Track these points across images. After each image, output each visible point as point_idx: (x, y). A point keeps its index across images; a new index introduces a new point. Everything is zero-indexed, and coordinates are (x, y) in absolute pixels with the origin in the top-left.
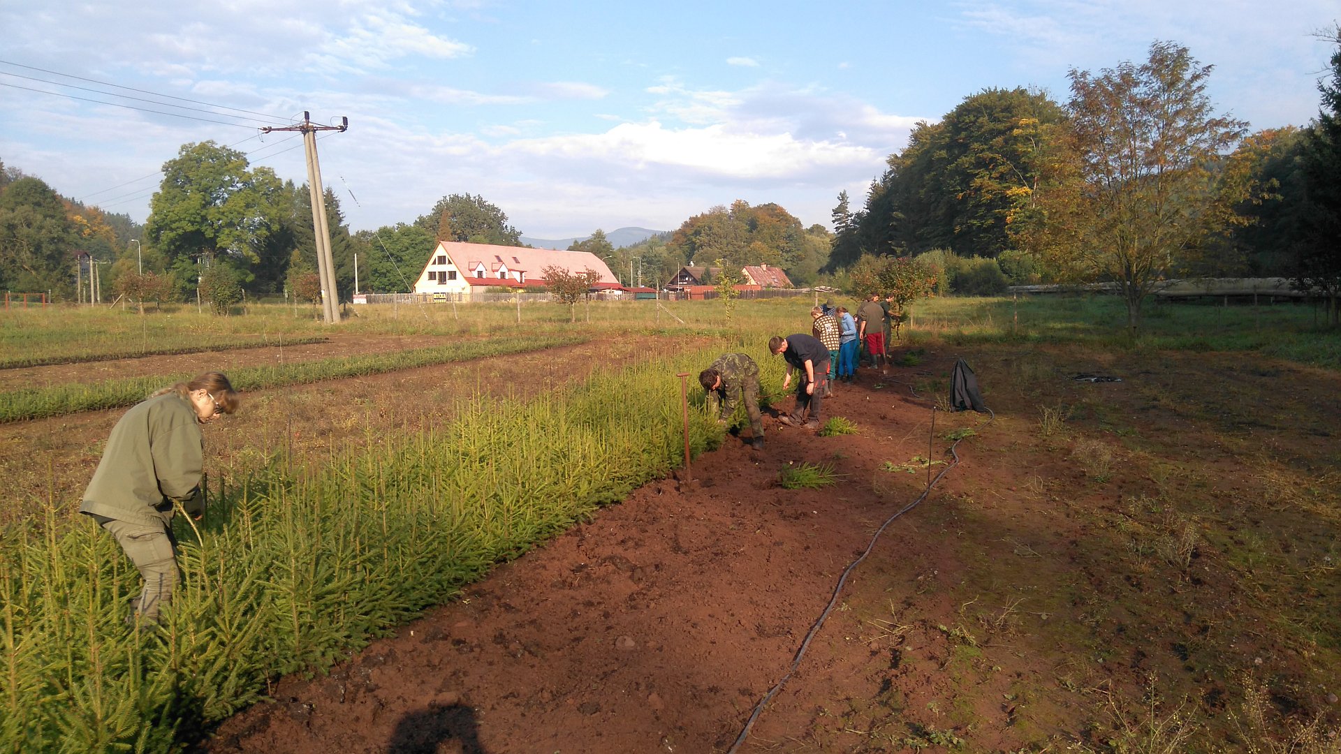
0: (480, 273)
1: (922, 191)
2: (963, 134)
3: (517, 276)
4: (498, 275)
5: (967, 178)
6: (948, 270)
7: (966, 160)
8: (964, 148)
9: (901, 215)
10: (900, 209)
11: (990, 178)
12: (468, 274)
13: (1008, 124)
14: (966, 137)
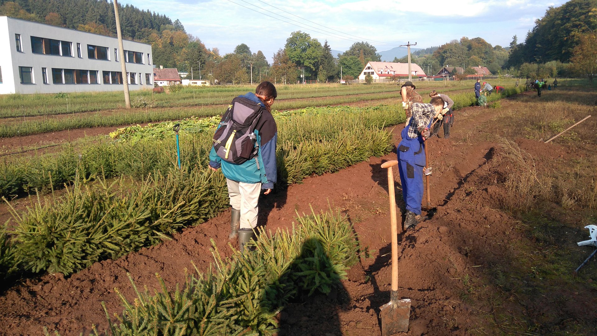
0: (382, 72)
1: (550, 36)
2: (568, 14)
3: (392, 73)
4: (387, 73)
5: (568, 32)
6: (558, 68)
7: (568, 25)
8: (568, 20)
9: (540, 46)
10: (540, 43)
11: (578, 32)
12: (378, 73)
13: (587, 10)
14: (569, 15)
